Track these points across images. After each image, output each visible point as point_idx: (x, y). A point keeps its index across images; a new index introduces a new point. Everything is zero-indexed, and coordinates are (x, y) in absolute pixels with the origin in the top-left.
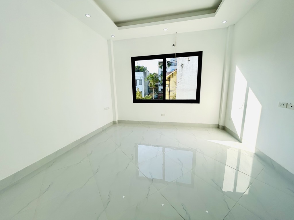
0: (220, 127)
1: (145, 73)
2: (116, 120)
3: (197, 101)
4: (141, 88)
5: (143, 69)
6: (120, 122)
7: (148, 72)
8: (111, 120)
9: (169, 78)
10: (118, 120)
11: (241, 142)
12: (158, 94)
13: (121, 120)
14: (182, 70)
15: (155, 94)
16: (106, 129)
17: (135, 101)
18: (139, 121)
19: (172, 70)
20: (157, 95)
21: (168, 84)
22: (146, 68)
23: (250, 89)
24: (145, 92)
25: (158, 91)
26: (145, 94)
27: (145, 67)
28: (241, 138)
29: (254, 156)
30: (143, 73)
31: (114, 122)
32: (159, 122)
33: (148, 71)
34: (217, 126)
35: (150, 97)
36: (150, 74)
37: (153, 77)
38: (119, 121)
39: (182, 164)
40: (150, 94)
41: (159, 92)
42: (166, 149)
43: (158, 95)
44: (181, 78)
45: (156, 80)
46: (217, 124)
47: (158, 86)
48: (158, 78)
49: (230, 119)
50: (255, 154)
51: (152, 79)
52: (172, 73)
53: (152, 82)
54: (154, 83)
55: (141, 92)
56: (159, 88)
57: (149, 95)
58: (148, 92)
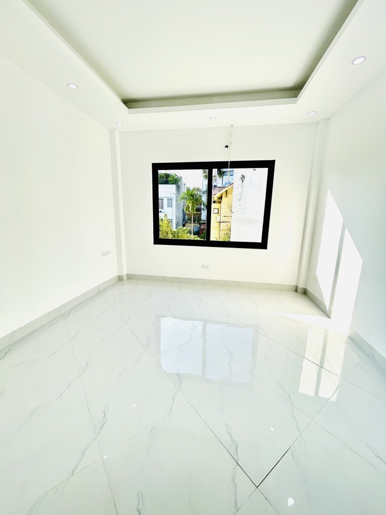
0: (299, 290)
1: (179, 187)
2: (124, 275)
3: (263, 245)
4: (170, 214)
5: (176, 180)
6: (130, 277)
7: (185, 184)
8: (115, 274)
9: (221, 198)
10: (126, 273)
11: (330, 318)
12: (200, 224)
13: (132, 274)
14: (242, 186)
15: (195, 224)
16: (104, 290)
17: (158, 240)
18: (163, 277)
19: (226, 184)
20: (198, 226)
21: (218, 209)
22: (181, 178)
23: (347, 232)
24: (178, 220)
25: (201, 220)
26: (177, 225)
27: (178, 175)
28: (330, 311)
29: (348, 342)
30: (174, 186)
31: (119, 276)
32: (198, 279)
33: (184, 182)
34: (294, 289)
35: (185, 230)
36: (187, 188)
37: (192, 195)
38: (127, 275)
39: (232, 355)
40: (187, 224)
41: (202, 222)
42: (208, 324)
43: (200, 226)
44: (240, 200)
45: (197, 200)
46: (295, 284)
47: (200, 211)
48: (200, 196)
49: (315, 279)
50: (350, 338)
51: (191, 199)
52: (225, 190)
53: (190, 205)
54: (193, 206)
55: (170, 221)
56: (202, 214)
57: (184, 226)
58: (184, 220)
